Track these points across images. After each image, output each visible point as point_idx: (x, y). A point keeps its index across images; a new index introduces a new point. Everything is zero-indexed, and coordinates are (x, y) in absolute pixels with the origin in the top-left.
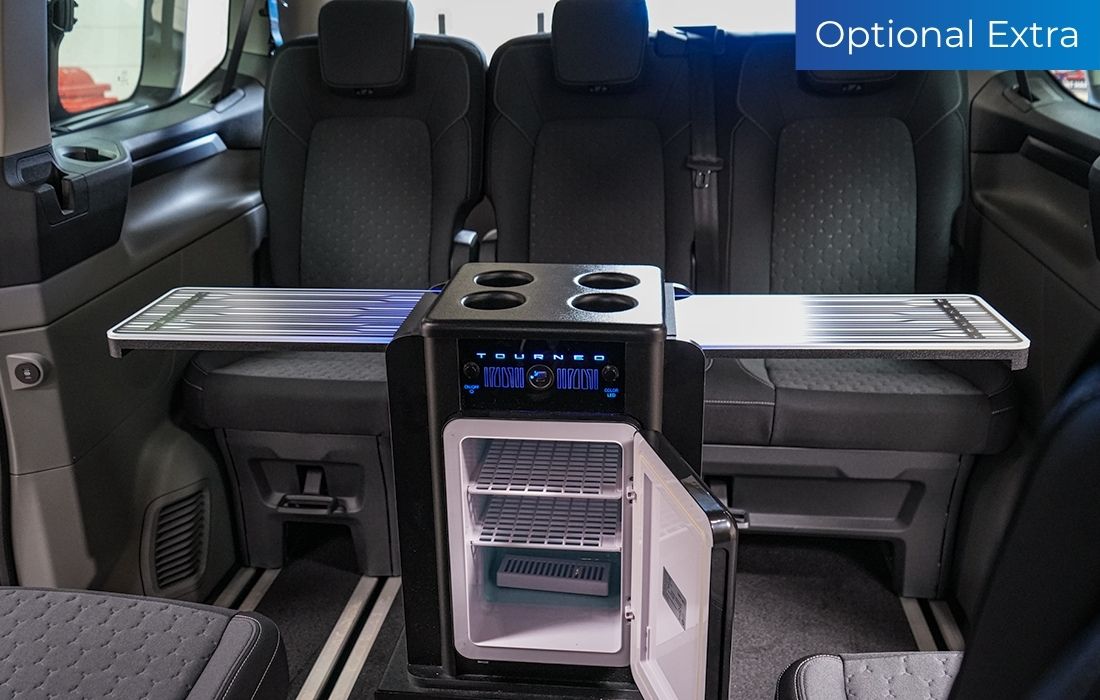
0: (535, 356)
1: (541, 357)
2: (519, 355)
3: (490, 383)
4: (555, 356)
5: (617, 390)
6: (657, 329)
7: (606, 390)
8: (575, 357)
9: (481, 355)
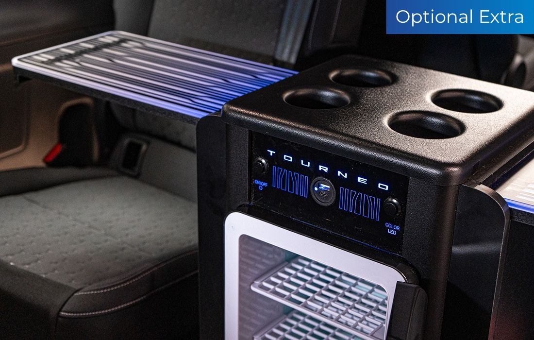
0: (321, 168)
1: (326, 170)
2: (306, 163)
3: (277, 184)
4: (339, 173)
5: (398, 228)
6: (456, 169)
7: (387, 225)
8: (359, 179)
9: (272, 152)
